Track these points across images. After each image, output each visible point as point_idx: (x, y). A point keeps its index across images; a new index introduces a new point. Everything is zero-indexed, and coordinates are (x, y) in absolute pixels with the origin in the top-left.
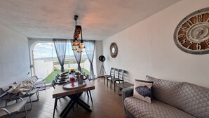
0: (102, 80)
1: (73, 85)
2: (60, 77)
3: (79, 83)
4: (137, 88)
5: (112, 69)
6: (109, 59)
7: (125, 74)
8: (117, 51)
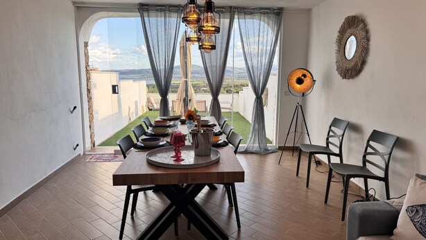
0: (290, 162)
1: (178, 158)
2: (150, 131)
3: (197, 155)
4: (413, 210)
5: (336, 122)
6: (328, 83)
7: (398, 153)
8: (364, 50)
